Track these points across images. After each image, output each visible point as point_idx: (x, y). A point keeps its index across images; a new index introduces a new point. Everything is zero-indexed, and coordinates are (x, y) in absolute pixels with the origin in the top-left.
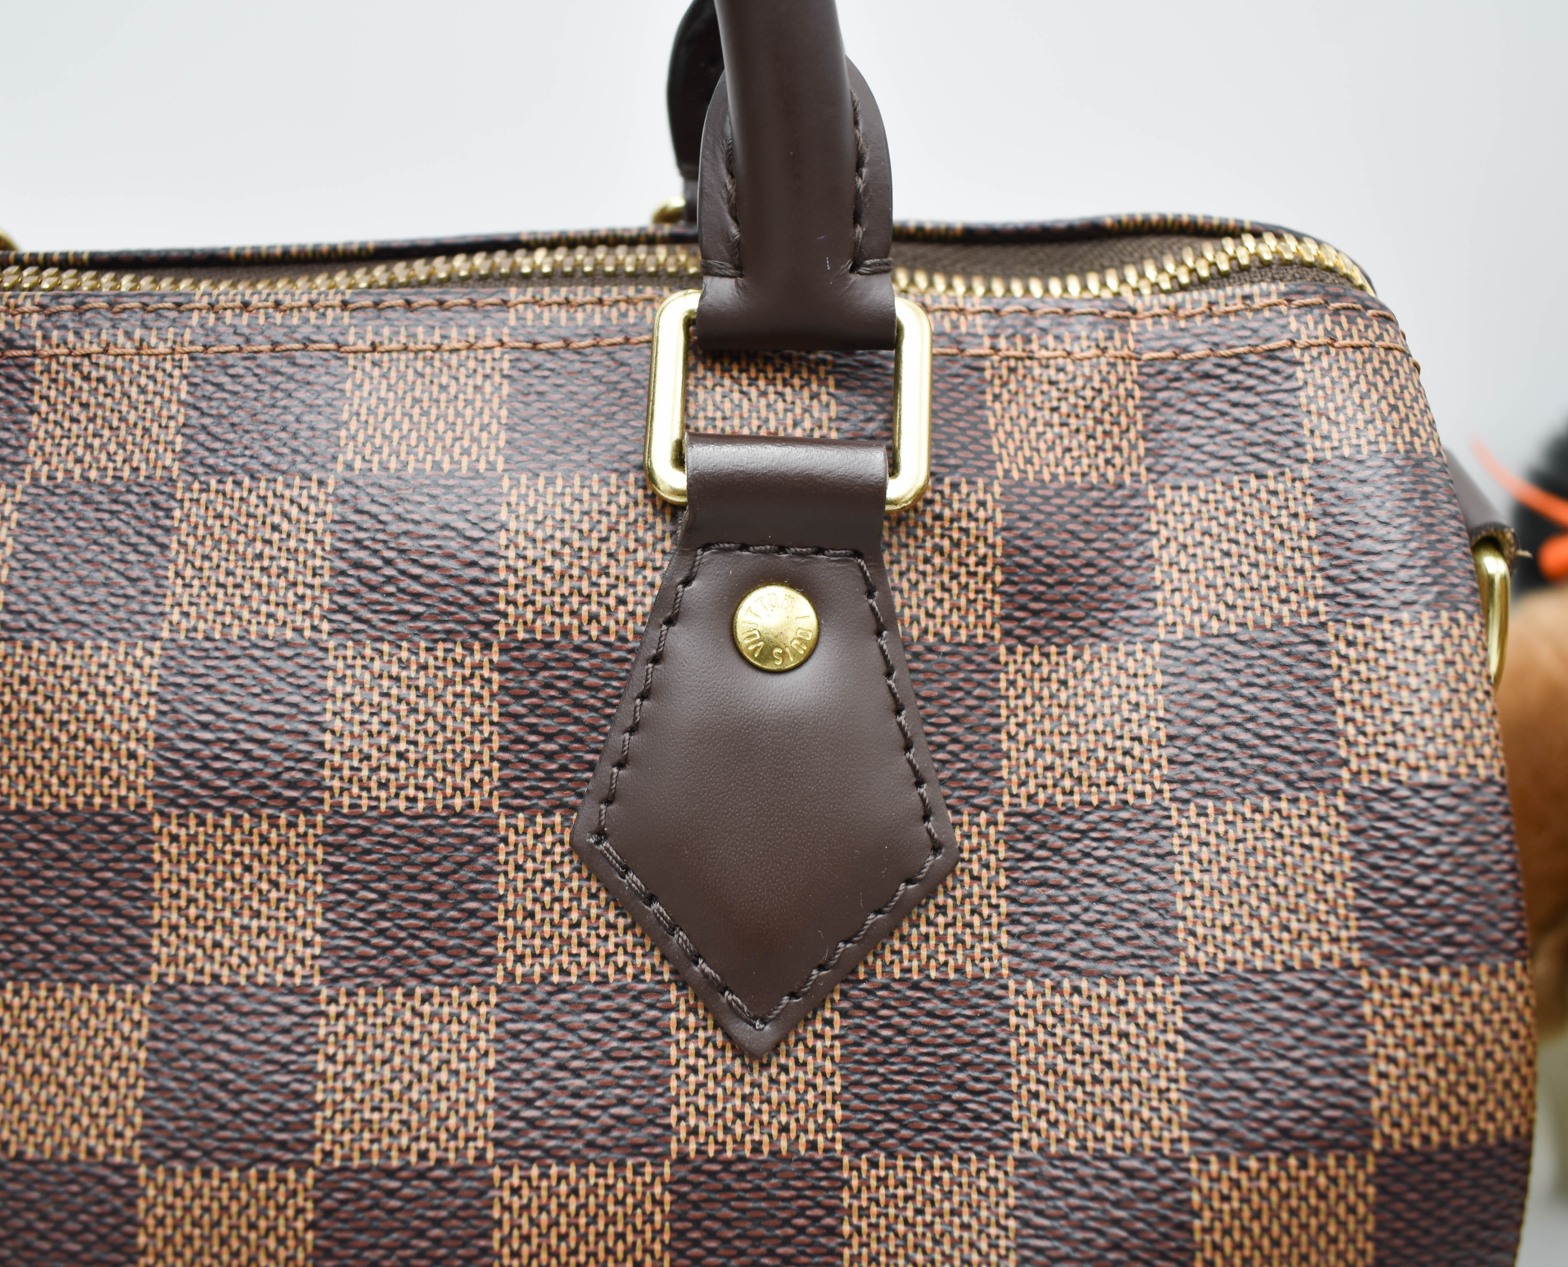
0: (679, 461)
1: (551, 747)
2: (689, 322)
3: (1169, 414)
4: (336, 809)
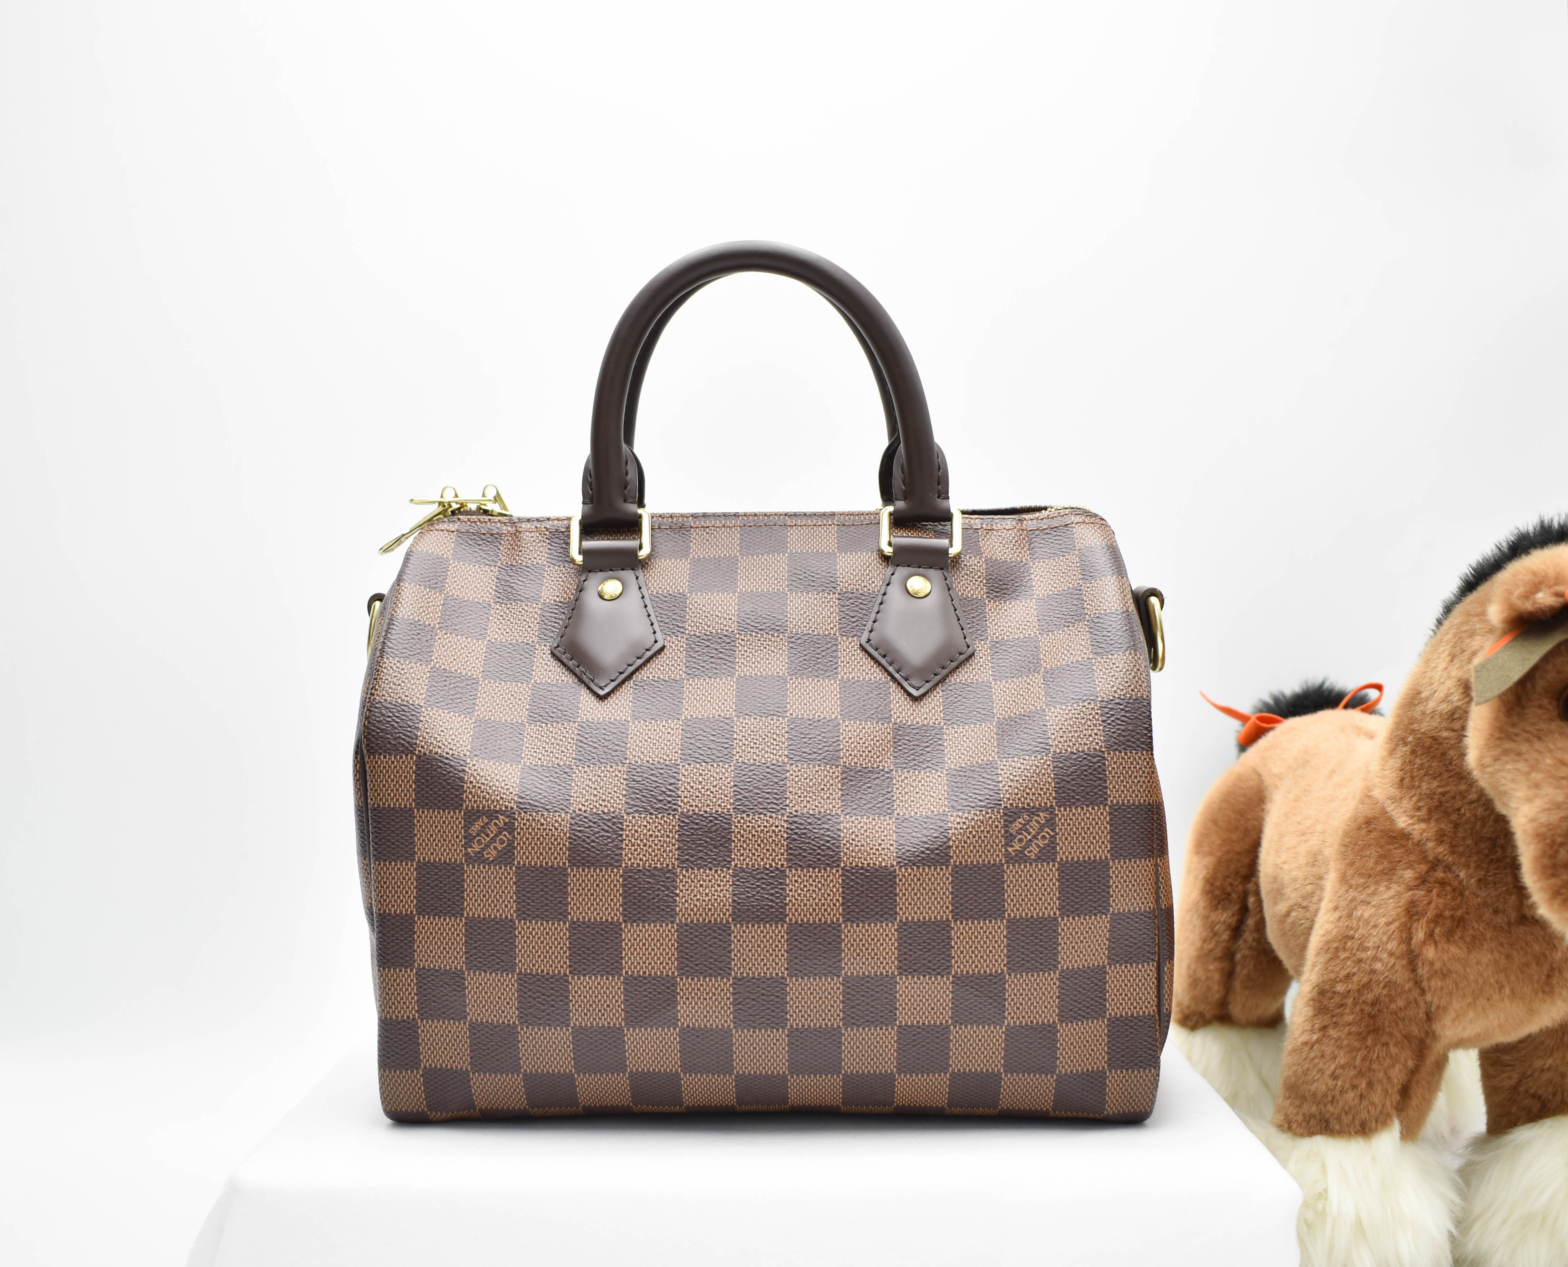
0: (890, 544)
1: (853, 620)
2: (891, 514)
3: (1037, 544)
4: (791, 632)
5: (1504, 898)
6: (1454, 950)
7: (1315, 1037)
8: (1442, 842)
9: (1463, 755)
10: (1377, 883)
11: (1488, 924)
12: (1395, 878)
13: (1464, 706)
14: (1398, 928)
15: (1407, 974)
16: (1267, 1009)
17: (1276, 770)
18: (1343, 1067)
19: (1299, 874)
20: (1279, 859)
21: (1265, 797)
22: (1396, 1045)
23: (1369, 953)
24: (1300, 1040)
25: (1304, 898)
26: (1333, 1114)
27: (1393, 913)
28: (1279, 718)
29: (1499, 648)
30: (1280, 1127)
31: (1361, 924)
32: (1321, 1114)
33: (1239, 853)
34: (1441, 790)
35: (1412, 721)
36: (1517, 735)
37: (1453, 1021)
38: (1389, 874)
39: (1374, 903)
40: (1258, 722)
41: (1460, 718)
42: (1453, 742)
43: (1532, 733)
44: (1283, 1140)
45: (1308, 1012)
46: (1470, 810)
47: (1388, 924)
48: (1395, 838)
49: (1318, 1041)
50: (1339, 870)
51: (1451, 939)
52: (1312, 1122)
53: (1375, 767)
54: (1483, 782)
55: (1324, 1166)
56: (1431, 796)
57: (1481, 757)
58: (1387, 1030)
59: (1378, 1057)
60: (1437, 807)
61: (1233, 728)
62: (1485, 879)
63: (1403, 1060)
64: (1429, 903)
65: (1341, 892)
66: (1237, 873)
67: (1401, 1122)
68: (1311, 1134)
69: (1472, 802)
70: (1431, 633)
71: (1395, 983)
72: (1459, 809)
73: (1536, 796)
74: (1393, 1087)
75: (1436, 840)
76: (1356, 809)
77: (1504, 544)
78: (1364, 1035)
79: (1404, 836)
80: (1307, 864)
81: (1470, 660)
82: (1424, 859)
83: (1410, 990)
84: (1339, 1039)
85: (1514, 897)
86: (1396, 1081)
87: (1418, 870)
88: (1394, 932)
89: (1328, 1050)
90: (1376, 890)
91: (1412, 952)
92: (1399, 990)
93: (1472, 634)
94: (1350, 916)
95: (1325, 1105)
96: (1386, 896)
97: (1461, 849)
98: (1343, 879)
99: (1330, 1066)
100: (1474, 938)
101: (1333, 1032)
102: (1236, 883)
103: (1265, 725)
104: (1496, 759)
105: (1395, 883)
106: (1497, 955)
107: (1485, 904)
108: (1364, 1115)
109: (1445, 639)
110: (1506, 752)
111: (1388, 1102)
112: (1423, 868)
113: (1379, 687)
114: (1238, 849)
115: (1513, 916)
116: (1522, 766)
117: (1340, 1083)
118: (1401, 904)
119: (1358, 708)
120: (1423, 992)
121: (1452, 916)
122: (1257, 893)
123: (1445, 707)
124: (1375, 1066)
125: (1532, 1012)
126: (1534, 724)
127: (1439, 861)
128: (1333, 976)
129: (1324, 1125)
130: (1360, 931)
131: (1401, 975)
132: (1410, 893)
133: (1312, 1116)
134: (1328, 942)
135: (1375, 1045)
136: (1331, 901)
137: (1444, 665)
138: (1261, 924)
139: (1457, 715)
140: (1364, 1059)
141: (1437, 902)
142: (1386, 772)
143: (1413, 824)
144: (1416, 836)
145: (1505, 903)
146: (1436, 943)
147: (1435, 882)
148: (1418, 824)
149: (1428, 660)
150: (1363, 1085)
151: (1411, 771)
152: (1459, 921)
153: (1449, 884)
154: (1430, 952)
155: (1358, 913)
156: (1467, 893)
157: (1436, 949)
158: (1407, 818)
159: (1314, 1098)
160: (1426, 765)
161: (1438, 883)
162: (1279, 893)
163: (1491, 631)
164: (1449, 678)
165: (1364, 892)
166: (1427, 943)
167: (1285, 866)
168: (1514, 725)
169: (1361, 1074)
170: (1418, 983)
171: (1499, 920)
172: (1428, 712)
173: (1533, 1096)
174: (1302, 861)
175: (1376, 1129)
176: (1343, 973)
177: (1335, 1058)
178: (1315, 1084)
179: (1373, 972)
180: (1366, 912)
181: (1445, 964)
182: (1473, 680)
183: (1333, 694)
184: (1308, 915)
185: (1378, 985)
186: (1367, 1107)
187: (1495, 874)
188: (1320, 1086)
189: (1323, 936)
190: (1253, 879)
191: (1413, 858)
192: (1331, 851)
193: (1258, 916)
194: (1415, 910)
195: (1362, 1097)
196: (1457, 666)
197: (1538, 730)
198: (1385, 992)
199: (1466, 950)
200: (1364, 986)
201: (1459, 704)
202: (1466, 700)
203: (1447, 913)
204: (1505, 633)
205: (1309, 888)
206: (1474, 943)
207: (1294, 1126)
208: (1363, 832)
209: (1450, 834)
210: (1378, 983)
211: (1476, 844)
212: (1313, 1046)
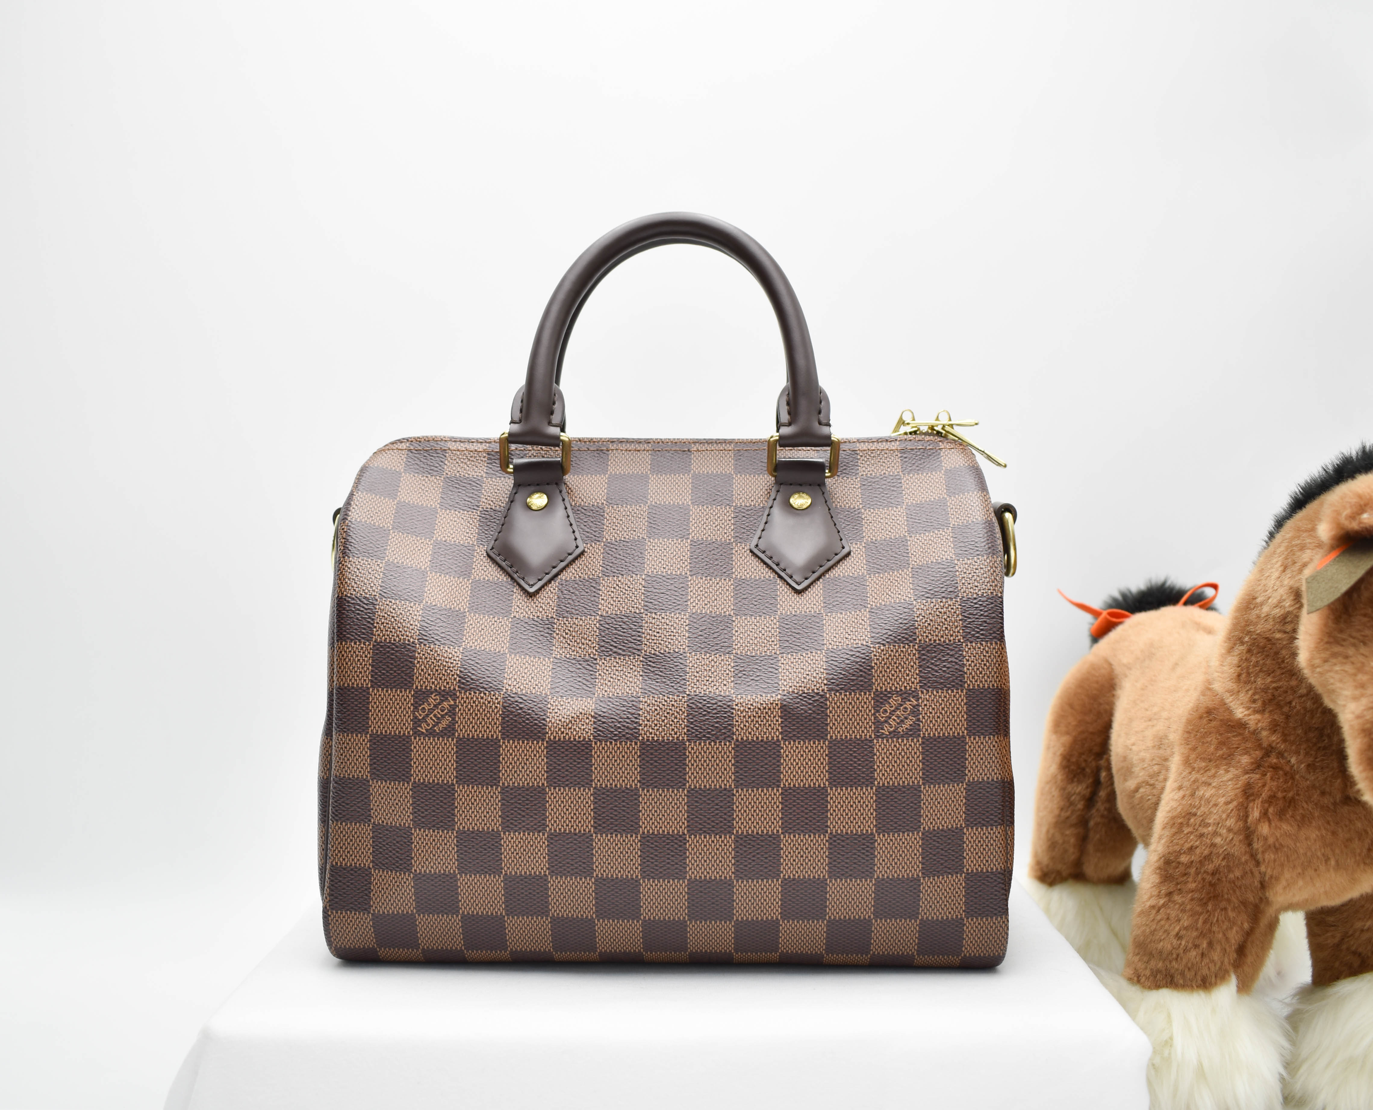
5: (1330, 781)
6: (1285, 827)
7: (1162, 902)
8: (1275, 731)
9: (1294, 655)
10: (1217, 767)
11: (1316, 804)
12: (1233, 762)
13: (1295, 612)
14: (1236, 807)
15: (1244, 848)
16: (1116, 868)
17: (1125, 661)
18: (1186, 928)
19: (1147, 756)
20: (1128, 742)
21: (1115, 684)
22: (1234, 909)
23: (1210, 829)
24: (1148, 904)
25: (1151, 776)
26: (1177, 970)
27: (1232, 794)
28: (1127, 613)
29: (1328, 562)
30: (1130, 979)
31: (1203, 803)
32: (1166, 969)
33: (1092, 733)
34: (1274, 685)
35: (1248, 623)
36: (1344, 640)
37: (1285, 888)
38: (1228, 759)
39: (1214, 784)
40: (1109, 617)
41: (1291, 622)
42: (1285, 643)
43: (1358, 639)
44: (1133, 992)
45: (1155, 879)
46: (1300, 703)
47: (1227, 803)
48: (1232, 727)
49: (1164, 905)
50: (1183, 754)
51: (1283, 817)
52: (1158, 977)
53: (1215, 663)
54: (1313, 680)
55: (1169, 1016)
56: (1265, 690)
57: (1311, 660)
58: (1226, 896)
59: (1217, 920)
60: (1270, 701)
61: (1086, 622)
62: (1314, 764)
63: (1239, 923)
64: (1264, 786)
65: (1185, 773)
66: (1090, 751)
67: (1238, 977)
68: (1158, 987)
69: (1301, 696)
70: (1264, 544)
71: (1233, 856)
72: (1290, 703)
73: (1362, 695)
74: (1230, 946)
75: (1270, 729)
76: (1198, 700)
77: (1330, 467)
78: (1204, 901)
79: (1241, 725)
80: (1154, 747)
81: (1300, 571)
82: (1260, 746)
83: (1246, 862)
84: (1183, 903)
85: (1339, 781)
86: (1233, 941)
87: (1254, 755)
88: (1232, 810)
89: (1173, 914)
90: (1216, 773)
91: (1248, 828)
92: (1237, 862)
93: (1302, 548)
94: (1193, 795)
95: (1170, 962)
96: (1225, 779)
97: (1292, 738)
98: (1187, 762)
99: (1175, 927)
100: (1303, 817)
101: (1177, 898)
102: (1090, 760)
103: (1114, 620)
104: (1326, 661)
105: (1233, 767)
106: (1324, 832)
107: (1314, 787)
108: (1205, 971)
109: (1278, 551)
110: (1334, 655)
111: (1226, 960)
112: (1258, 754)
113: (1215, 587)
114: (1091, 730)
115: (1338, 797)
116: (1348, 668)
117: (1183, 943)
118: (1238, 786)
119: (1197, 605)
120: (1258, 864)
121: (1284, 797)
122: (1109, 768)
123: (1278, 612)
124: (1215, 929)
125: (1354, 881)
126: (1359, 631)
127: (1272, 748)
128: (1177, 848)
129: (1169, 980)
130: (1202, 809)
131: (1238, 849)
132: (1247, 776)
133: (1159, 971)
134: (1173, 818)
135: (1215, 910)
136: (1175, 781)
137: (1276, 574)
138: (1112, 796)
139: (1289, 619)
140: (1205, 922)
141: (1271, 785)
142: (1225, 668)
143: (1249, 715)
144: (1252, 725)
145: (1331, 786)
146: (1269, 821)
147: (1269, 767)
148: (1254, 714)
149: (1263, 569)
150: (1205, 945)
151: (1248, 668)
152: (1290, 802)
153: (1281, 769)
154: (1264, 829)
155: (1200, 793)
156: (1297, 777)
157: (1270, 826)
158: (1244, 710)
159: (1161, 955)
160: (1261, 662)
161: (1272, 767)
162: (1128, 772)
163: (1320, 545)
164: (1281, 586)
165: (1205, 774)
166: (1262, 820)
167: (1134, 748)
168: (1341, 631)
169: (1202, 935)
170: (1253, 856)
171: (1326, 801)
172: (1263, 615)
173: (1354, 953)
174: (1150, 743)
175: (1216, 984)
176: (1187, 846)
177: (1179, 920)
178: (1162, 944)
179: (1213, 845)
180: (1208, 792)
181: (1277, 840)
182: (1304, 588)
183: (1174, 592)
184: (1155, 791)
185: (1218, 857)
186: (1208, 964)
187: (1323, 760)
188: (1167, 945)
189: (1169, 812)
190: (1105, 756)
191: (1249, 745)
192: (1175, 736)
193: (1109, 788)
194: (1251, 791)
195: (1203, 955)
196: (1289, 575)
197: (1364, 636)
198: (1224, 863)
199: (1296, 827)
200: (1205, 857)
201: (1291, 609)
202: (1297, 606)
203: (1280, 795)
204: (1333, 548)
205: (1156, 768)
206: (1304, 821)
207: (1143, 979)
208: (1205, 721)
209: (1282, 724)
210: (1218, 855)
211: (1306, 733)
212: (1159, 910)
